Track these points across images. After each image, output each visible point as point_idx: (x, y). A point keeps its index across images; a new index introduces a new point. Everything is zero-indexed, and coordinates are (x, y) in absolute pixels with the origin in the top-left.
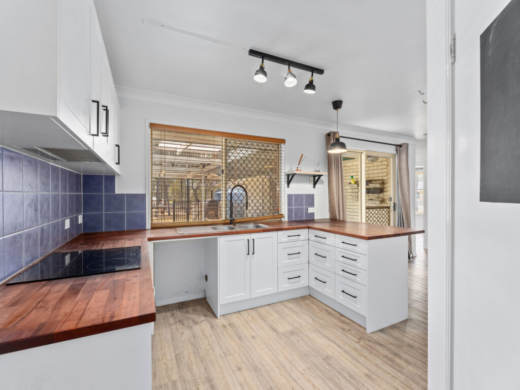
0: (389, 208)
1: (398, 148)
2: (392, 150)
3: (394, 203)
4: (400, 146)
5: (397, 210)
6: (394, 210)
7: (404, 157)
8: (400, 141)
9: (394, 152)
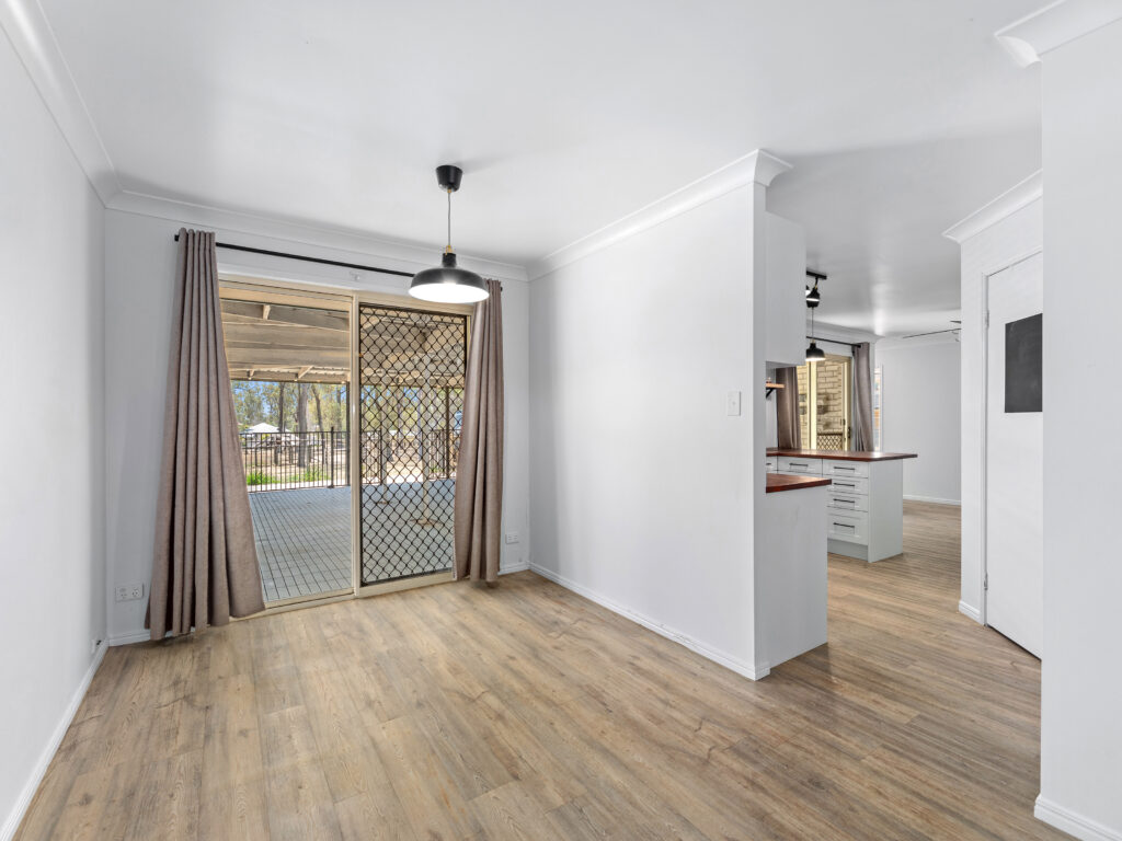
0: (841, 434)
1: (856, 348)
2: (847, 352)
3: (849, 428)
4: (859, 346)
5: (853, 440)
6: (849, 437)
7: (863, 362)
8: (858, 340)
9: (850, 354)
